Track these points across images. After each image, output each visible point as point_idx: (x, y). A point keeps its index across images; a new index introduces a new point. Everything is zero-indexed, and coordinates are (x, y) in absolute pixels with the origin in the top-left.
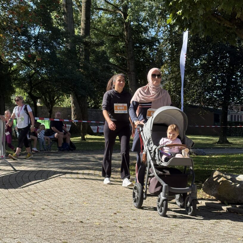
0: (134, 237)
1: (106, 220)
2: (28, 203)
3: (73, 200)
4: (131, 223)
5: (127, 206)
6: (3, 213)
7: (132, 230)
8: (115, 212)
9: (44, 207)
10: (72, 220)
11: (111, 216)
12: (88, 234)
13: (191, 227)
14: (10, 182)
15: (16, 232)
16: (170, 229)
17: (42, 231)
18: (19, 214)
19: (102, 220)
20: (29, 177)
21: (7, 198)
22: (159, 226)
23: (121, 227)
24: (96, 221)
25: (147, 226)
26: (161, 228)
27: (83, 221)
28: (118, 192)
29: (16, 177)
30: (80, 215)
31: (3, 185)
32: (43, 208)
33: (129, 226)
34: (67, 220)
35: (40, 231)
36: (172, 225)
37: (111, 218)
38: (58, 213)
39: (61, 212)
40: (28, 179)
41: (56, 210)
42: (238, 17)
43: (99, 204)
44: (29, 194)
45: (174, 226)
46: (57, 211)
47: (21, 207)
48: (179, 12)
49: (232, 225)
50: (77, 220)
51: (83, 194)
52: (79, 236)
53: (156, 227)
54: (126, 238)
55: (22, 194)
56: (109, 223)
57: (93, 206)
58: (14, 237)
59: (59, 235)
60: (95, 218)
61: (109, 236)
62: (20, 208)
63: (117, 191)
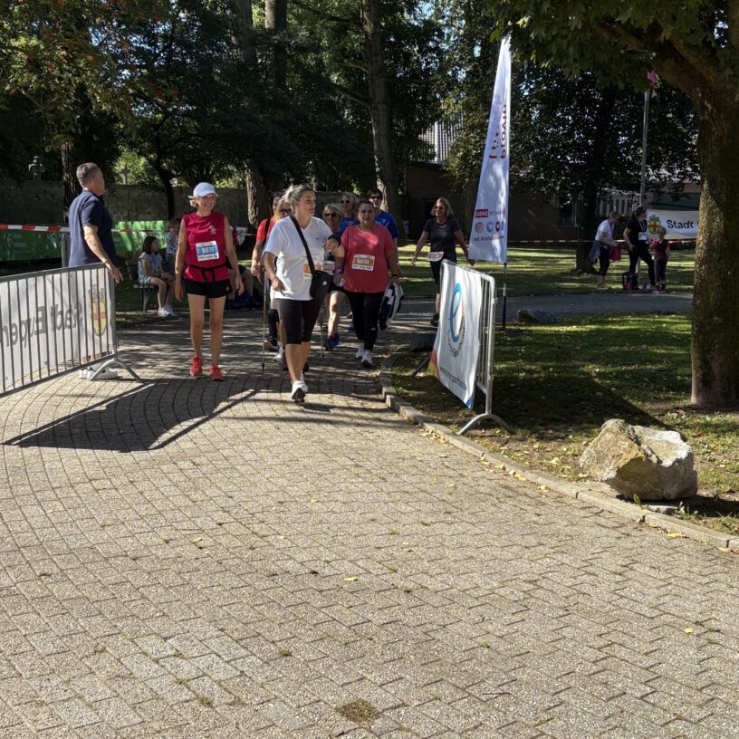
0: (444, 626)
1: (369, 565)
2: (182, 501)
3: (282, 489)
4: (427, 573)
5: (409, 509)
6: (130, 540)
7: (435, 600)
8: (384, 529)
9: (220, 516)
10: (290, 565)
11: (379, 548)
12: (335, 619)
13: (570, 587)
14: (132, 425)
15: (166, 610)
16: (521, 595)
17: (225, 608)
18: (167, 542)
19: (360, 563)
20: (173, 404)
21: (132, 482)
22: (495, 584)
23: (408, 592)
24: (347, 565)
25: (469, 586)
26: (502, 592)
27: (316, 569)
28: (381, 459)
29: (144, 407)
30: (305, 545)
31: (120, 438)
32: (219, 521)
33: (425, 587)
34: (279, 563)
35: (221, 607)
36: (525, 581)
37: (379, 555)
38: (254, 538)
39: (261, 533)
40: (172, 415)
41: (249, 528)
42: (665, 38)
43: (344, 503)
44: (181, 470)
45: (530, 582)
46: (254, 533)
47: (169, 516)
48: (523, 21)
49: (663, 577)
50: (302, 563)
51: (305, 467)
52: (314, 626)
53: (489, 590)
54: (426, 633)
55: (164, 468)
56: (377, 575)
57: (334, 512)
58: (164, 635)
59: (267, 625)
60: (344, 559)
61: (384, 624)
62: (166, 520)
63: (379, 456)
